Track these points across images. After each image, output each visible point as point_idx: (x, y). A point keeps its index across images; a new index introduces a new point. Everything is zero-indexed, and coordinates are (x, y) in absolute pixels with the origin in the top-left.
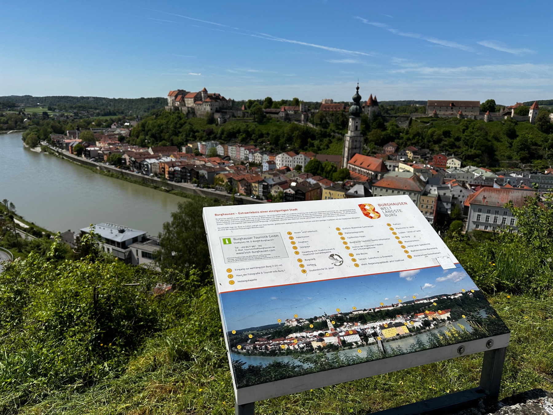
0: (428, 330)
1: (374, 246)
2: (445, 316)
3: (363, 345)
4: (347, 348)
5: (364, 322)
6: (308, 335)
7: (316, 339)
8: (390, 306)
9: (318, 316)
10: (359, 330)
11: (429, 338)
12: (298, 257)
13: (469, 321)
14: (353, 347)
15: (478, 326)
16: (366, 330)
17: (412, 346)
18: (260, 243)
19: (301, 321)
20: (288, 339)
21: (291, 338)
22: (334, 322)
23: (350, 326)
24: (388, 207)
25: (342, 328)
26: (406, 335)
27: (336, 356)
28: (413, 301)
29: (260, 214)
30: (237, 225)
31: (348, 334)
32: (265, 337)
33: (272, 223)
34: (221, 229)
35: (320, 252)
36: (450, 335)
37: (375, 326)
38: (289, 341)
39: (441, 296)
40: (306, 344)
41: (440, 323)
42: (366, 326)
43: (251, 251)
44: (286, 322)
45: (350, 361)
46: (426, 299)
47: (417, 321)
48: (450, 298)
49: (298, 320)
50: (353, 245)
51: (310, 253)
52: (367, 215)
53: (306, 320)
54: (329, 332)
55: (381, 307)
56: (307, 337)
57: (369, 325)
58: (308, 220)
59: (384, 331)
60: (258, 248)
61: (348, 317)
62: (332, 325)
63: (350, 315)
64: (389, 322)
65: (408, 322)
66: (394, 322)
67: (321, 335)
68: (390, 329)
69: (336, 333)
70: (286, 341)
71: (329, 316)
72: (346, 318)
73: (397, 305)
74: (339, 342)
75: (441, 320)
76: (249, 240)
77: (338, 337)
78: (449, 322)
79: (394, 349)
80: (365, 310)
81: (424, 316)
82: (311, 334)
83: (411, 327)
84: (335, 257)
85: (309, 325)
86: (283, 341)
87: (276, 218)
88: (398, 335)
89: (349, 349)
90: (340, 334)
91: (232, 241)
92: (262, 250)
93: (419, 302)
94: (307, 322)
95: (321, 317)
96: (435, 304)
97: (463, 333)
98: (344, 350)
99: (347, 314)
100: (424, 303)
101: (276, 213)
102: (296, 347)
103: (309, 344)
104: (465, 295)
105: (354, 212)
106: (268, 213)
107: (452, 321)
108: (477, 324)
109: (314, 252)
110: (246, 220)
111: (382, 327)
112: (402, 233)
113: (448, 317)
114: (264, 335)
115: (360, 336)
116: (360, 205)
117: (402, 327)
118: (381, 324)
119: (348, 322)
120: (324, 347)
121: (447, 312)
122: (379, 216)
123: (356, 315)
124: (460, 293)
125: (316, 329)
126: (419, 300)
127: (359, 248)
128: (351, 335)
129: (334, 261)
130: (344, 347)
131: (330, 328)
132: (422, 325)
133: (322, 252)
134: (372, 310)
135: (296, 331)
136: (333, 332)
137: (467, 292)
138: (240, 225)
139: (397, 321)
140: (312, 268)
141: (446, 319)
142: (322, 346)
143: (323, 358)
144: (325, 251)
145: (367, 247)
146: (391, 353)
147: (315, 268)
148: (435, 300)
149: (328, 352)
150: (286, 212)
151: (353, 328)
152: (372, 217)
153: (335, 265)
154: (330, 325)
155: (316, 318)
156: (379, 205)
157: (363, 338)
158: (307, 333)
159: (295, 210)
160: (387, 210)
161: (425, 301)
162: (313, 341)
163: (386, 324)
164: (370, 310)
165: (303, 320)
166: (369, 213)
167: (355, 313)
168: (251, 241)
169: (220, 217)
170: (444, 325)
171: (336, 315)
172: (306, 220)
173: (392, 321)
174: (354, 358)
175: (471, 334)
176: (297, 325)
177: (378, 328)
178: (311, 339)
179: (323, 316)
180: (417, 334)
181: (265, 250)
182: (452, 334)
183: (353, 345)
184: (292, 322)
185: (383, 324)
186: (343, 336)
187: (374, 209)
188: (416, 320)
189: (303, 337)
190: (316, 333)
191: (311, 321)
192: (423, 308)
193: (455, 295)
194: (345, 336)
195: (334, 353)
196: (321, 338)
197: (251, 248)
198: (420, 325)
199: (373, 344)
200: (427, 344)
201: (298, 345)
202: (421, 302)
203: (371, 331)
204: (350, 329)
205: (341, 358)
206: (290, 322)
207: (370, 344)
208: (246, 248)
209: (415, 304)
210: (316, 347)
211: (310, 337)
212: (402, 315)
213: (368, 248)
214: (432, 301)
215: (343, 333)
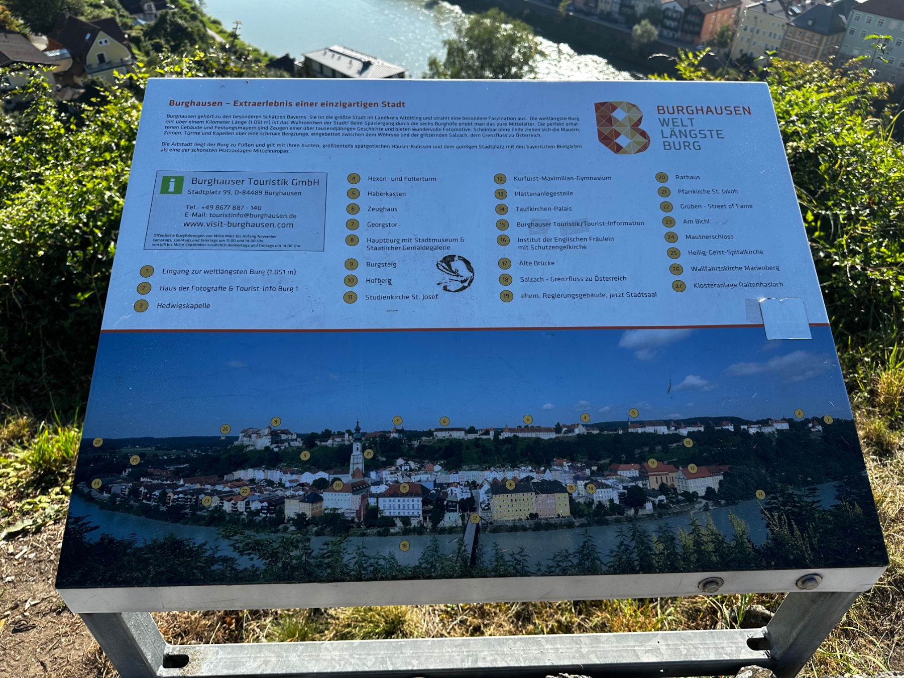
0: (629, 519)
1: (583, 243)
2: (700, 485)
3: (420, 530)
4: (375, 530)
5: (453, 466)
6: (287, 478)
7: (301, 493)
8: (548, 430)
9: (334, 430)
10: (430, 486)
11: (622, 544)
12: (351, 252)
13: (770, 510)
14: (392, 531)
15: (792, 532)
16: (449, 489)
17: (558, 558)
18: (257, 200)
19: (284, 437)
20: (227, 482)
21: (239, 480)
22: (370, 453)
23: (411, 470)
24: (685, 117)
25: (385, 474)
26: (558, 521)
27: (335, 548)
28: (624, 425)
29: (294, 111)
30: (215, 139)
31: (394, 492)
32: (172, 468)
33: (315, 140)
34: (169, 148)
35: (419, 244)
36: (690, 543)
37: (479, 482)
38: (227, 489)
39: (720, 420)
40: (270, 504)
41: (679, 502)
42: (453, 478)
43: (224, 220)
44: (241, 435)
45: (365, 569)
46: (667, 423)
47: (607, 486)
48: (746, 432)
49: (275, 436)
50: (524, 232)
51: (389, 245)
52: (608, 139)
53: (299, 436)
54: (347, 479)
55: (520, 429)
56: (281, 485)
57: (466, 475)
58: (426, 141)
59: (499, 501)
60: (246, 215)
61: (416, 443)
62: (361, 460)
63: (424, 438)
64: (523, 476)
65: (581, 483)
66: (537, 478)
67: (322, 485)
68: (519, 496)
69: (364, 483)
70: (219, 488)
71: (364, 434)
72: (411, 446)
73: (571, 429)
74: (358, 512)
75: (686, 494)
76: (232, 188)
77: (364, 498)
78: (706, 506)
79: (502, 557)
80: (472, 430)
81: (636, 473)
82: (294, 477)
83: (582, 501)
84: (457, 265)
85: (300, 450)
86: (214, 485)
87: (332, 126)
88: (533, 516)
89: (379, 534)
90: (374, 489)
91: (187, 185)
92: (258, 221)
93: (640, 430)
94: (299, 443)
95: (341, 434)
96: (689, 443)
97: (733, 544)
98: (363, 535)
99: (417, 435)
100: (654, 436)
101: (340, 111)
102: (241, 506)
103: (276, 505)
104: (798, 428)
105: (572, 124)
106: (318, 111)
107: (717, 503)
108: (790, 525)
109: (401, 244)
110: (247, 125)
111: (498, 488)
112: (692, 207)
113: (709, 490)
114: (170, 462)
115: (424, 503)
116: (599, 106)
117: (557, 495)
118: (499, 476)
119: (408, 458)
120: (313, 517)
121: (712, 473)
122: (645, 147)
123: (441, 441)
124: (784, 420)
125: (313, 465)
126: (643, 424)
127: (535, 244)
128: (403, 495)
129: (447, 277)
130: (368, 527)
131: (352, 468)
132: (617, 501)
133: (426, 244)
134: (492, 434)
135: (255, 466)
136: (356, 480)
137: (807, 421)
138: (224, 139)
139: (549, 476)
140: (377, 290)
141: (702, 493)
142: (309, 514)
143: (297, 547)
144: (436, 244)
145: (561, 244)
146: (490, 568)
147: (386, 290)
148: (695, 429)
149: (318, 534)
150: (370, 111)
151: (415, 479)
152: (618, 149)
153: (445, 288)
154: (357, 459)
155: (327, 435)
156: (660, 109)
157: (430, 511)
158: (285, 473)
159: (401, 104)
160: (676, 130)
161: (663, 430)
162: (293, 497)
163: (514, 479)
164: (487, 432)
165: (290, 437)
166: (618, 135)
167: (440, 435)
168: (237, 192)
169: (181, 110)
170: (687, 512)
171: (384, 435)
172: (418, 141)
173: (534, 475)
174: (382, 562)
175: (757, 551)
176: (267, 448)
177: (487, 487)
178: (288, 493)
179: (349, 432)
180: (589, 524)
181: (266, 220)
182: (698, 543)
183: (394, 525)
184: (259, 436)
185: (505, 480)
186: (377, 496)
187: (640, 120)
188: (608, 482)
189: (270, 483)
190: (308, 478)
191: (310, 441)
192: (646, 449)
193: (765, 423)
194: (383, 495)
195: (333, 539)
196: (313, 494)
197: (231, 211)
198: (611, 501)
199: (451, 530)
200: (605, 560)
201: (247, 504)
202: (650, 429)
203: (460, 494)
204: (407, 479)
205: (346, 558)
206: (254, 436)
207: (443, 531)
208: (214, 211)
209: (627, 434)
210: (293, 516)
211: (288, 485)
212: (572, 460)
213: (561, 248)
214: (684, 432)
215: (383, 488)
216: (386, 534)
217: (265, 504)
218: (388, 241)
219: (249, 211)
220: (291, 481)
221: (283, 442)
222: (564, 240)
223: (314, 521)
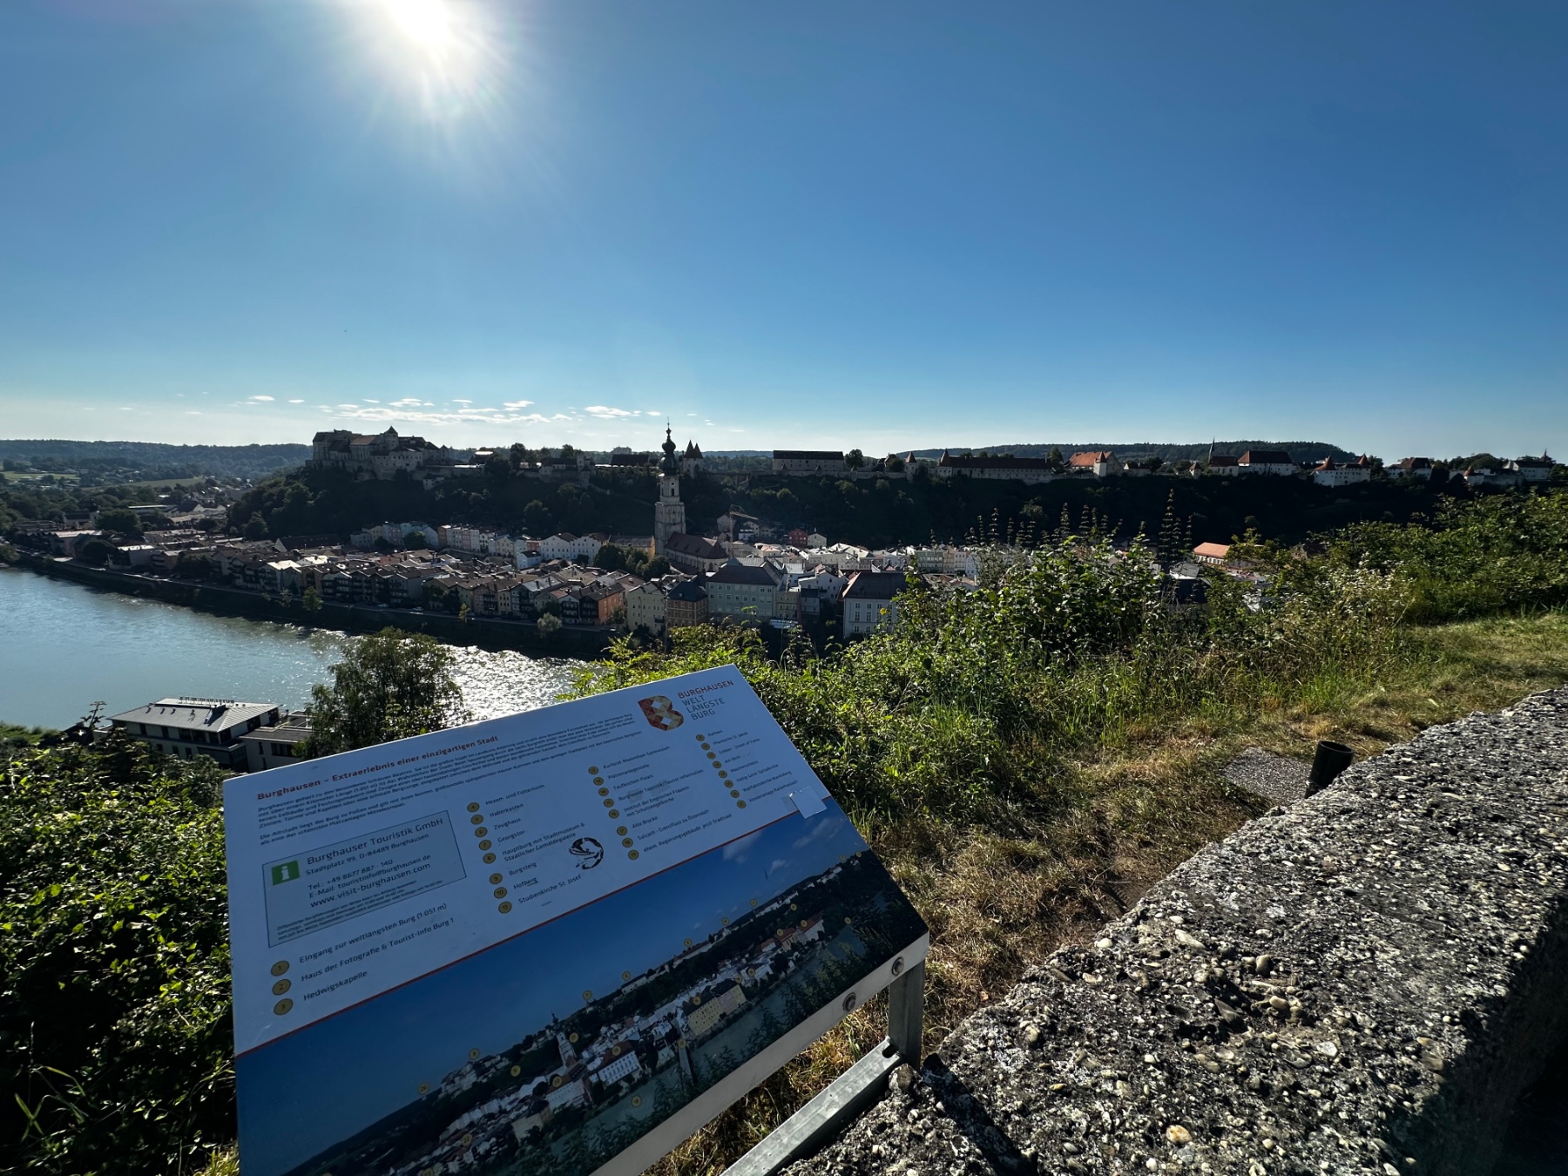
0: (784, 981)
1: (670, 797)
2: (814, 931)
3: (644, 1080)
4: (606, 1104)
5: (647, 1011)
6: (505, 1103)
7: (525, 1108)
8: (705, 944)
9: (534, 1032)
10: (637, 1037)
11: (787, 1002)
12: (492, 868)
13: (857, 928)
14: (621, 1094)
15: (874, 936)
16: (653, 1031)
17: (753, 1039)
18: (385, 856)
19: (487, 1064)
20: (444, 1142)
21: (457, 1131)
22: (575, 1037)
23: (616, 1032)
24: (697, 696)
25: (597, 1048)
26: (740, 1010)
27: (577, 1142)
28: (751, 915)
29: (398, 769)
30: (323, 816)
31: (609, 1059)
32: (374, 1163)
33: (427, 787)
34: (269, 839)
35: (549, 840)
36: (826, 976)
37: (673, 1011)
38: (447, 1148)
39: (804, 883)
40: (498, 1138)
41: (807, 951)
42: (652, 1019)
43: (357, 885)
44: (443, 1086)
45: (611, 1144)
46: (775, 900)
47: (761, 965)
48: (821, 883)
49: (479, 1068)
50: (627, 803)
51: (523, 850)
52: (656, 723)
53: (502, 1056)
54: (563, 1071)
55: (686, 953)
56: (502, 1112)
57: (662, 1012)
58: (525, 760)
59: (694, 1017)
60: (379, 873)
61: (610, 1007)
62: (569, 1047)
63: (616, 999)
64: (703, 988)
65: (743, 971)
66: (713, 985)
67: (543, 1089)
68: (707, 1006)
69: (579, 1066)
70: (437, 1153)
71: (562, 1022)
72: (608, 1012)
73: (720, 935)
74: (585, 1095)
75: (808, 943)
76: (356, 854)
77: (585, 1080)
78: (823, 944)
79: (715, 1063)
80: (651, 972)
81: (773, 945)
82: (513, 1097)
83: (749, 985)
85: (508, 1068)
86: (430, 1153)
87: (439, 771)
88: (723, 1016)
89: (611, 1104)
90: (590, 1067)
91: (303, 867)
92: (393, 873)
93: (762, 913)
94: (506, 1062)
95: (542, 1033)
96: (794, 907)
97: (849, 963)
98: (597, 1113)
99: (609, 999)
100: (773, 912)
101: (442, 758)
102: (469, 1158)
103: (506, 1134)
104: (846, 866)
105: (629, 719)
106: (422, 763)
107: (828, 940)
108: (872, 932)
109: (534, 846)
110: (353, 794)
111: (689, 1009)
112: (725, 751)
113: (820, 933)
114: (370, 1157)
115: (638, 1054)
116: (641, 703)
117: (732, 990)
118: (686, 998)
119: (608, 1024)
120: (546, 1125)
121: (816, 921)
122: (681, 722)
123: (630, 994)
124: (837, 866)
125: (526, 1078)
126: (762, 908)
127: (638, 809)
128: (617, 1058)
129: (582, 858)
130: (599, 1104)
131: (564, 1058)
132: (771, 973)
133: (554, 839)
134: (667, 967)
135: (469, 1108)
136: (572, 1067)
137: (849, 861)
138: (331, 813)
139: (720, 979)
140: (527, 891)
141: (817, 938)
142: (540, 1124)
143: (540, 1164)
144: (562, 836)
145: (655, 802)
146: (710, 1076)
147: (535, 889)
148: (793, 896)
149: (555, 1138)
150: (469, 751)
151: (621, 1038)
152: (665, 727)
153: (584, 867)
154: (566, 1049)
155: (529, 1040)
156: (680, 695)
157: (645, 1058)
158: (502, 1098)
159: (492, 740)
160: (695, 705)
161: (776, 906)
162: (518, 1117)
163: (698, 994)
164: (662, 968)
165: (493, 1061)
166: (661, 718)
167: (628, 989)
168: (362, 856)
169: (275, 800)
170: (814, 956)
171: (581, 1014)
172: (518, 762)
173: (710, 984)
174: (623, 1128)
175: (864, 960)
176: (475, 1084)
177: (680, 1012)
178: (512, 1116)
179: (549, 1027)
180: (761, 1000)
181: (400, 871)
182: (830, 974)
183: (620, 1088)
184: (462, 1076)
185: (691, 999)
186: (596, 1071)
187: (671, 705)
188: (760, 961)
189: (490, 1116)
190: (527, 1090)
191: (514, 1055)
192: (772, 924)
193: (828, 873)
194: (601, 1067)
195: (572, 1134)
196: (537, 1103)
197: (361, 875)
198: (768, 973)
199: (668, 1065)
200: (783, 1020)
201: (475, 1150)
202: (768, 910)
203: (662, 1030)
204: (615, 1042)
205: (591, 1144)
206: (457, 1079)
207: (662, 1069)
208: (342, 881)
209: (755, 919)
210: (525, 1136)
211: (509, 1108)
212: (730, 958)
213: (657, 805)
214: (788, 901)
215: (598, 1062)
216: (617, 1100)
217: (494, 1140)
218: (521, 847)
219: (381, 868)
220: (510, 1103)
221: (488, 1070)
222: (656, 799)
223: (548, 1128)
